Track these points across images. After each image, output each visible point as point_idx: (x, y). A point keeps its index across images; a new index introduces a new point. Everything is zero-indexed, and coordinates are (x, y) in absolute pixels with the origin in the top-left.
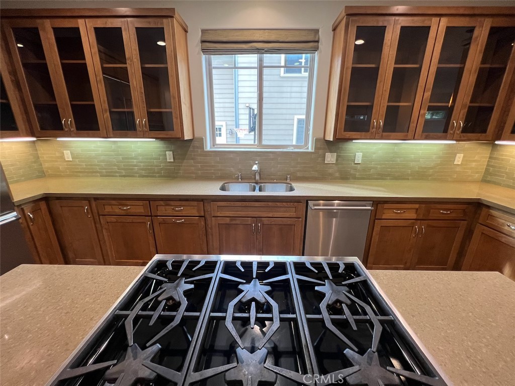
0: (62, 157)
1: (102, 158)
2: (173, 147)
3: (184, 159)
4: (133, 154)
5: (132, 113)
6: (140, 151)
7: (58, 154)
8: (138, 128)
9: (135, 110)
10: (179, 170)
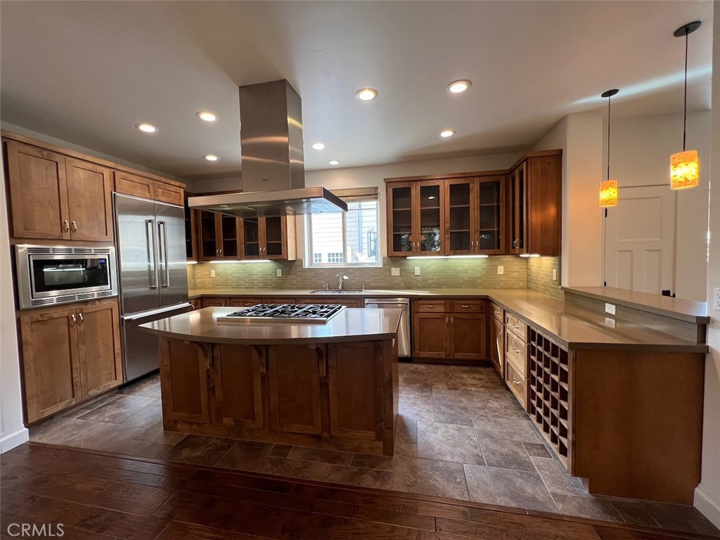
0: (210, 274)
1: (235, 275)
2: (282, 267)
3: (288, 275)
4: (255, 272)
5: (258, 244)
6: (259, 269)
7: (207, 273)
8: (260, 254)
9: (260, 242)
10: (285, 282)
